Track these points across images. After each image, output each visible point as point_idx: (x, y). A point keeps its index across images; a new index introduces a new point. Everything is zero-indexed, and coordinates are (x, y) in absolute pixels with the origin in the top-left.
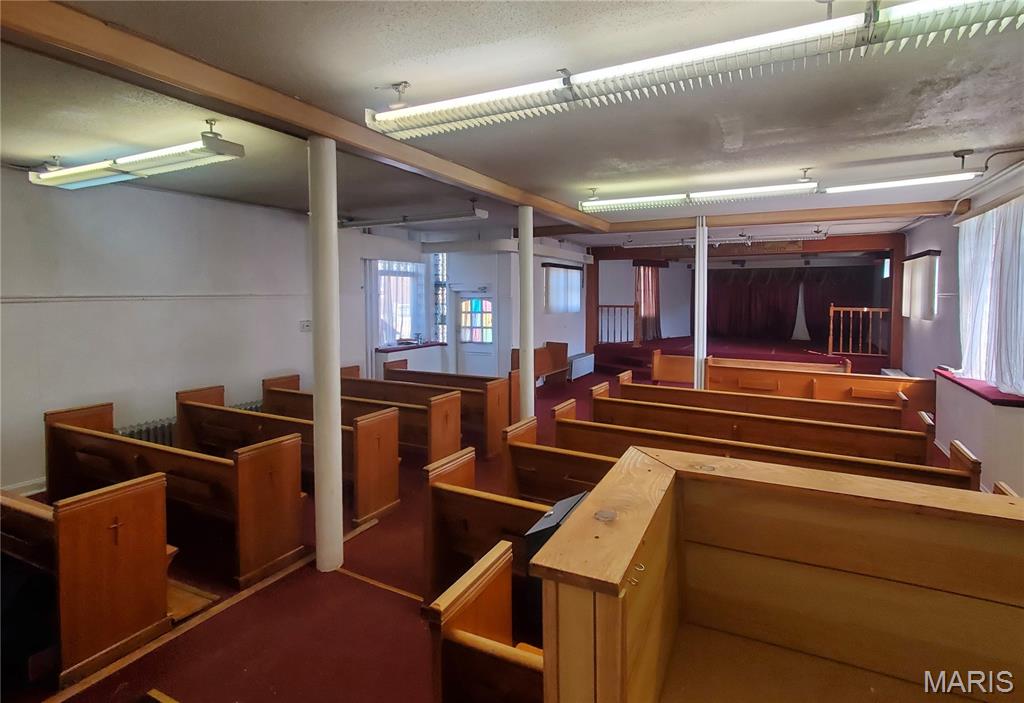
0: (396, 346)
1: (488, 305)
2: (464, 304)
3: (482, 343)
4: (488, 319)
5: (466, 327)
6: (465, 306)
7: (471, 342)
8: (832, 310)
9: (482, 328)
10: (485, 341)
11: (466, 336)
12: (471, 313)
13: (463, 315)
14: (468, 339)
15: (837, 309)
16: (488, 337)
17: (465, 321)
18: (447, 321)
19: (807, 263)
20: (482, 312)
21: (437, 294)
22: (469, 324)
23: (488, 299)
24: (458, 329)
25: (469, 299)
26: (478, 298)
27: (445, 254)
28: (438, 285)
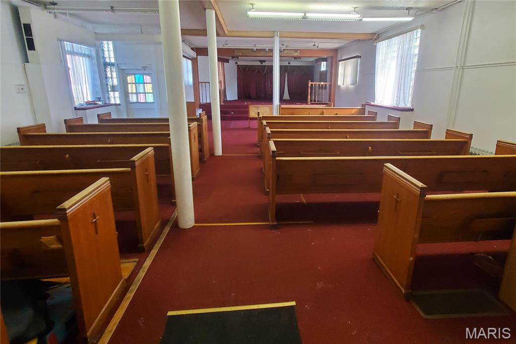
0: (85, 106)
1: (148, 79)
2: (128, 77)
3: (146, 103)
4: (149, 88)
5: (132, 93)
6: (130, 79)
7: (136, 103)
8: (310, 83)
9: (145, 93)
10: (147, 101)
11: (133, 98)
12: (135, 83)
13: (129, 85)
14: (135, 100)
15: (312, 83)
16: (150, 98)
17: (131, 88)
18: (117, 89)
19: (289, 63)
20: (144, 83)
21: (105, 71)
22: (134, 91)
23: (148, 74)
24: (125, 94)
25: (133, 74)
26: (140, 74)
27: (110, 43)
28: (106, 65)
